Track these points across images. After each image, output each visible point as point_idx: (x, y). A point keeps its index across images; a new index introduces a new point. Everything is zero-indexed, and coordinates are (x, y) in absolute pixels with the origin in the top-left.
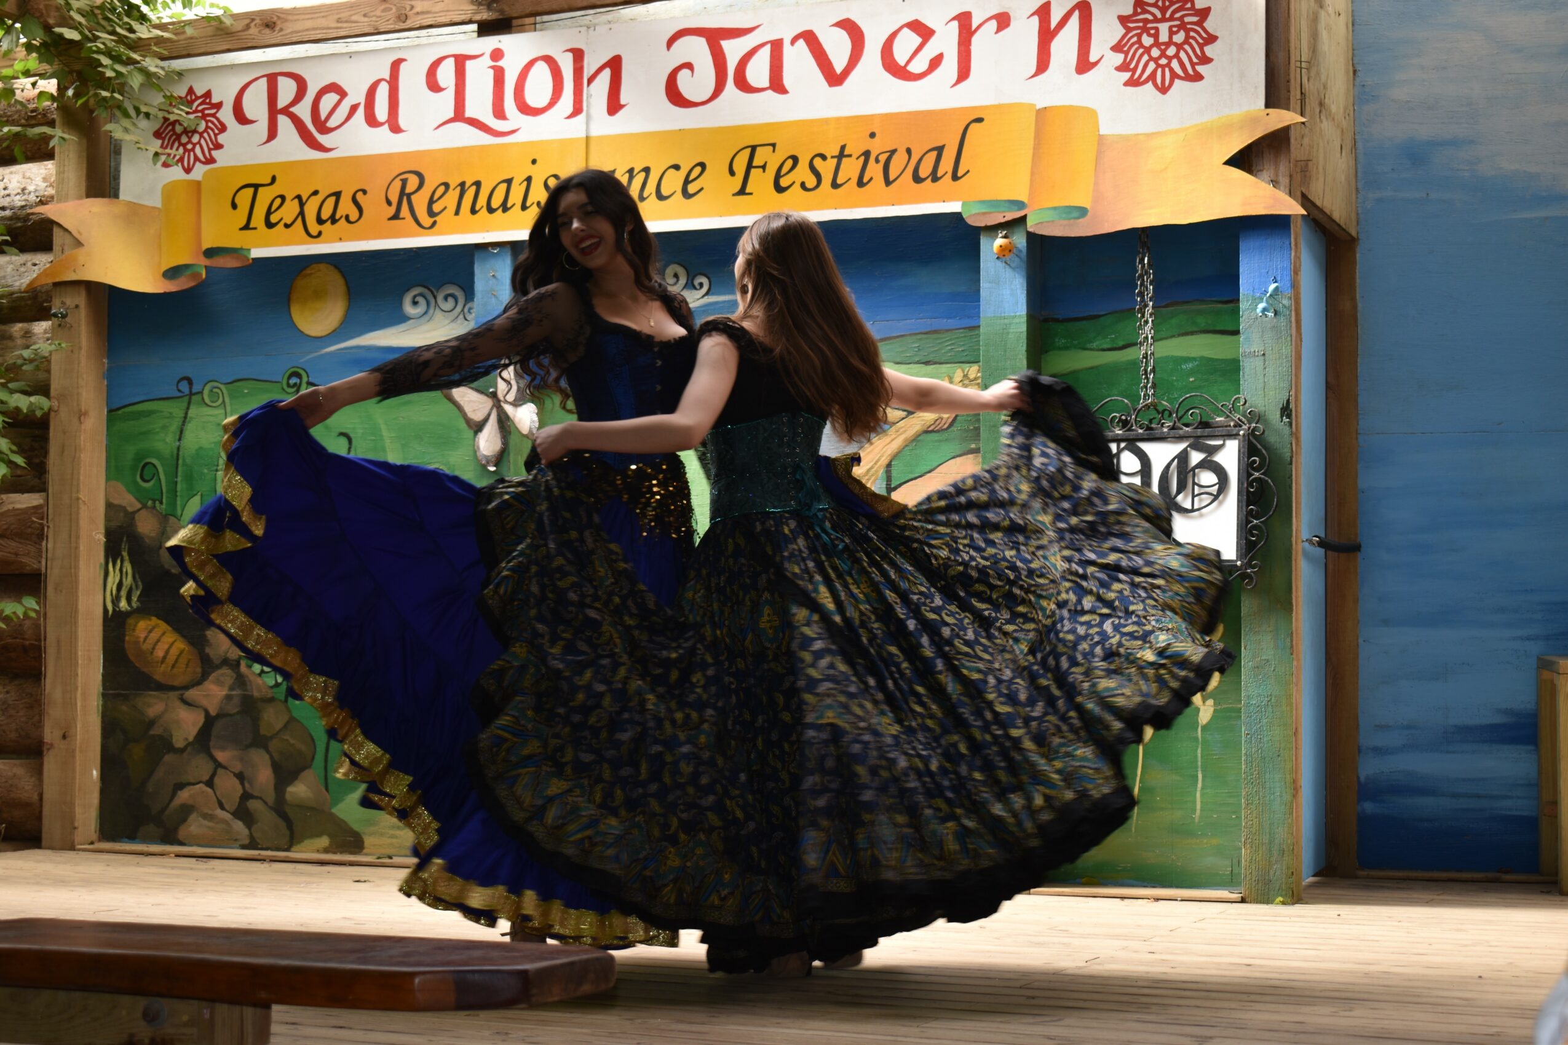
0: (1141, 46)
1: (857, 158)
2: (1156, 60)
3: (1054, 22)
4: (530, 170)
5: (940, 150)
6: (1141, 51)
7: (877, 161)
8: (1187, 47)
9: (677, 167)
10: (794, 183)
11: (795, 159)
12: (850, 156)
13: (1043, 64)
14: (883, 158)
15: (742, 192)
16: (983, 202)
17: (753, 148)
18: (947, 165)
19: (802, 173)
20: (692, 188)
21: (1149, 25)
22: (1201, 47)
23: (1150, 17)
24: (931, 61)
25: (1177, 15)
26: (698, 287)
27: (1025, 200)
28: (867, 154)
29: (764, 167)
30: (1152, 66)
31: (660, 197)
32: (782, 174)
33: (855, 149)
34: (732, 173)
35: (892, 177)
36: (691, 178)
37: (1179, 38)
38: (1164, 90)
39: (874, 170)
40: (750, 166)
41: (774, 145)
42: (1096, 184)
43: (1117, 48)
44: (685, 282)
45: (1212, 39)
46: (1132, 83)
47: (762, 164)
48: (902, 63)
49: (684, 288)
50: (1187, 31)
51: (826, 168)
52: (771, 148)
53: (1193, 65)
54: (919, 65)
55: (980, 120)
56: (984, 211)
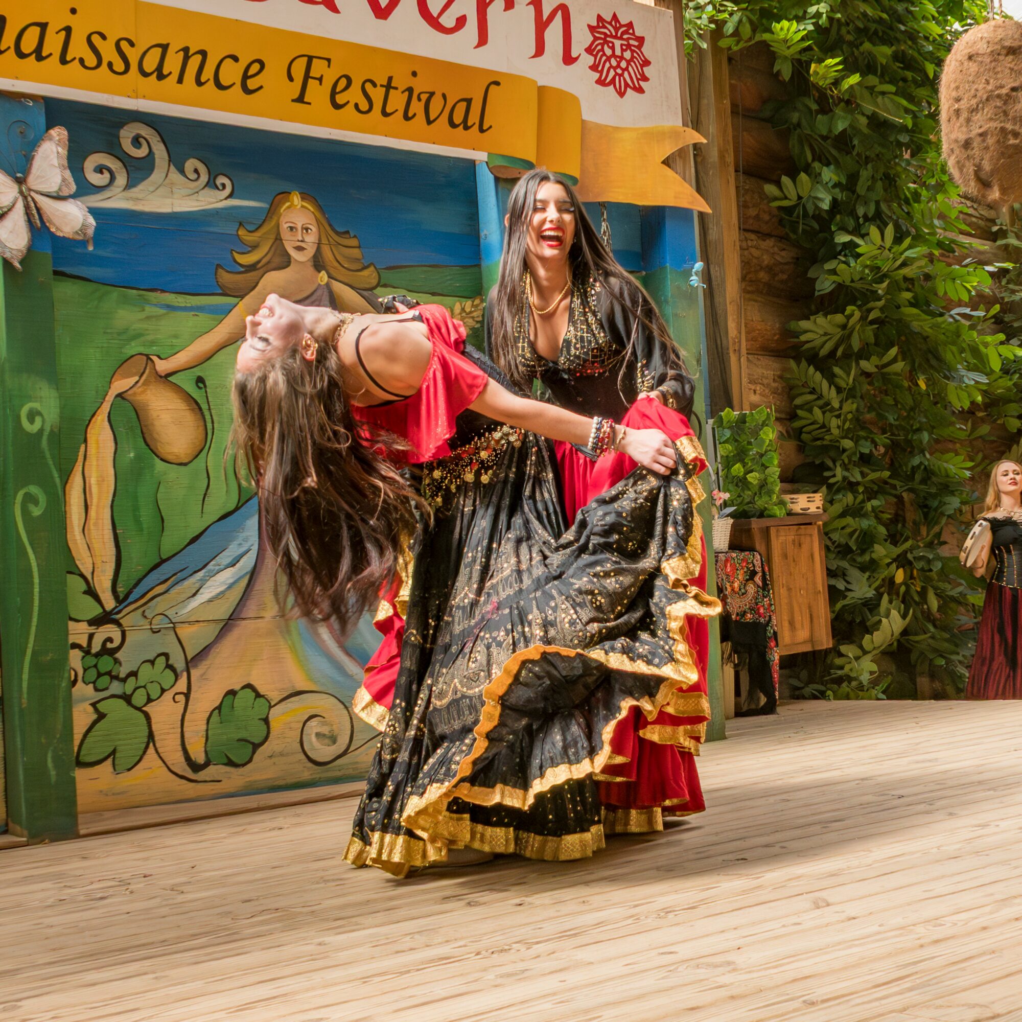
0: (604, 54)
1: (403, 92)
2: (615, 68)
3: (546, 14)
4: (70, 20)
5: (469, 101)
6: (604, 58)
7: (419, 99)
8: (632, 64)
9: (235, 59)
10: (348, 102)
11: (349, 81)
12: (396, 88)
13: (540, 50)
14: (424, 97)
15: (300, 99)
16: (503, 156)
17: (310, 59)
18: (474, 118)
19: (354, 95)
20: (252, 84)
21: (608, 39)
22: (642, 66)
23: (608, 33)
24: (457, 19)
25: (625, 37)
26: (221, 188)
27: (534, 162)
28: (410, 90)
29: (320, 79)
30: (612, 73)
31: (219, 86)
32: (338, 90)
33: (401, 82)
34: (291, 79)
35: (432, 117)
36: (250, 73)
37: (627, 55)
38: (622, 94)
39: (417, 107)
40: (307, 76)
41: (329, 60)
42: (582, 159)
43: (589, 50)
44: (206, 180)
45: (647, 63)
46: (601, 82)
47: (318, 76)
48: (435, 15)
49: (206, 186)
50: (633, 51)
51: (377, 95)
52: (326, 62)
53: (638, 80)
54: (448, 20)
55: (497, 83)
56: (505, 164)
